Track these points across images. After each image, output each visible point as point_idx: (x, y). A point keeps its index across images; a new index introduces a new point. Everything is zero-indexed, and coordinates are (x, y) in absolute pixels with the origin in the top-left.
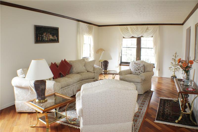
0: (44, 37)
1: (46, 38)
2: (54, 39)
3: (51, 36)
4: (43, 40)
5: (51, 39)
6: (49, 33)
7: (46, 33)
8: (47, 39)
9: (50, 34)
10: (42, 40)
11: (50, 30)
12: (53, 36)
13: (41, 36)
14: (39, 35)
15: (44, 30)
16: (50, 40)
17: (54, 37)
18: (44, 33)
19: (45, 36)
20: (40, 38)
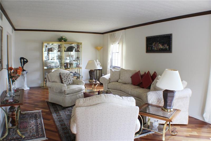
0: (153, 47)
1: (155, 48)
2: (164, 48)
3: (160, 45)
4: (153, 50)
5: (161, 48)
6: (158, 43)
7: (155, 43)
8: (157, 48)
9: (160, 43)
10: (151, 49)
11: (159, 39)
12: (163, 45)
13: (151, 46)
14: (149, 45)
15: (153, 40)
16: (159, 49)
17: (165, 46)
18: (154, 43)
19: (154, 45)
20: (149, 48)
